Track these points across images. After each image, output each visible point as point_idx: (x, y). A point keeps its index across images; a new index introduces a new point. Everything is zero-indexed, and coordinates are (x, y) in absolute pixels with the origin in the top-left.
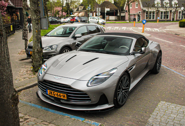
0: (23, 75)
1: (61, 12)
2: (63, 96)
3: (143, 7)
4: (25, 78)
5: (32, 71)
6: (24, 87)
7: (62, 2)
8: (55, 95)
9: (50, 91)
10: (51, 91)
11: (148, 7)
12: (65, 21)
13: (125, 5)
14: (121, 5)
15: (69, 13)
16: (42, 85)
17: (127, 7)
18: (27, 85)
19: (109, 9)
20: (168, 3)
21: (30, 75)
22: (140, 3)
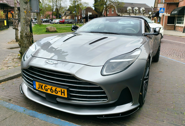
0: (7, 64)
1: (51, 15)
2: (61, 92)
3: (118, 12)
4: (8, 67)
5: (19, 59)
6: (4, 78)
7: (52, 7)
8: (47, 91)
9: (40, 84)
10: (42, 84)
11: (122, 13)
12: (56, 22)
13: (104, 10)
14: (101, 11)
15: (58, 16)
16: (27, 75)
17: (105, 12)
18: (10, 75)
19: (91, 14)
20: (137, 10)
21: (17, 63)
22: (116, 9)
